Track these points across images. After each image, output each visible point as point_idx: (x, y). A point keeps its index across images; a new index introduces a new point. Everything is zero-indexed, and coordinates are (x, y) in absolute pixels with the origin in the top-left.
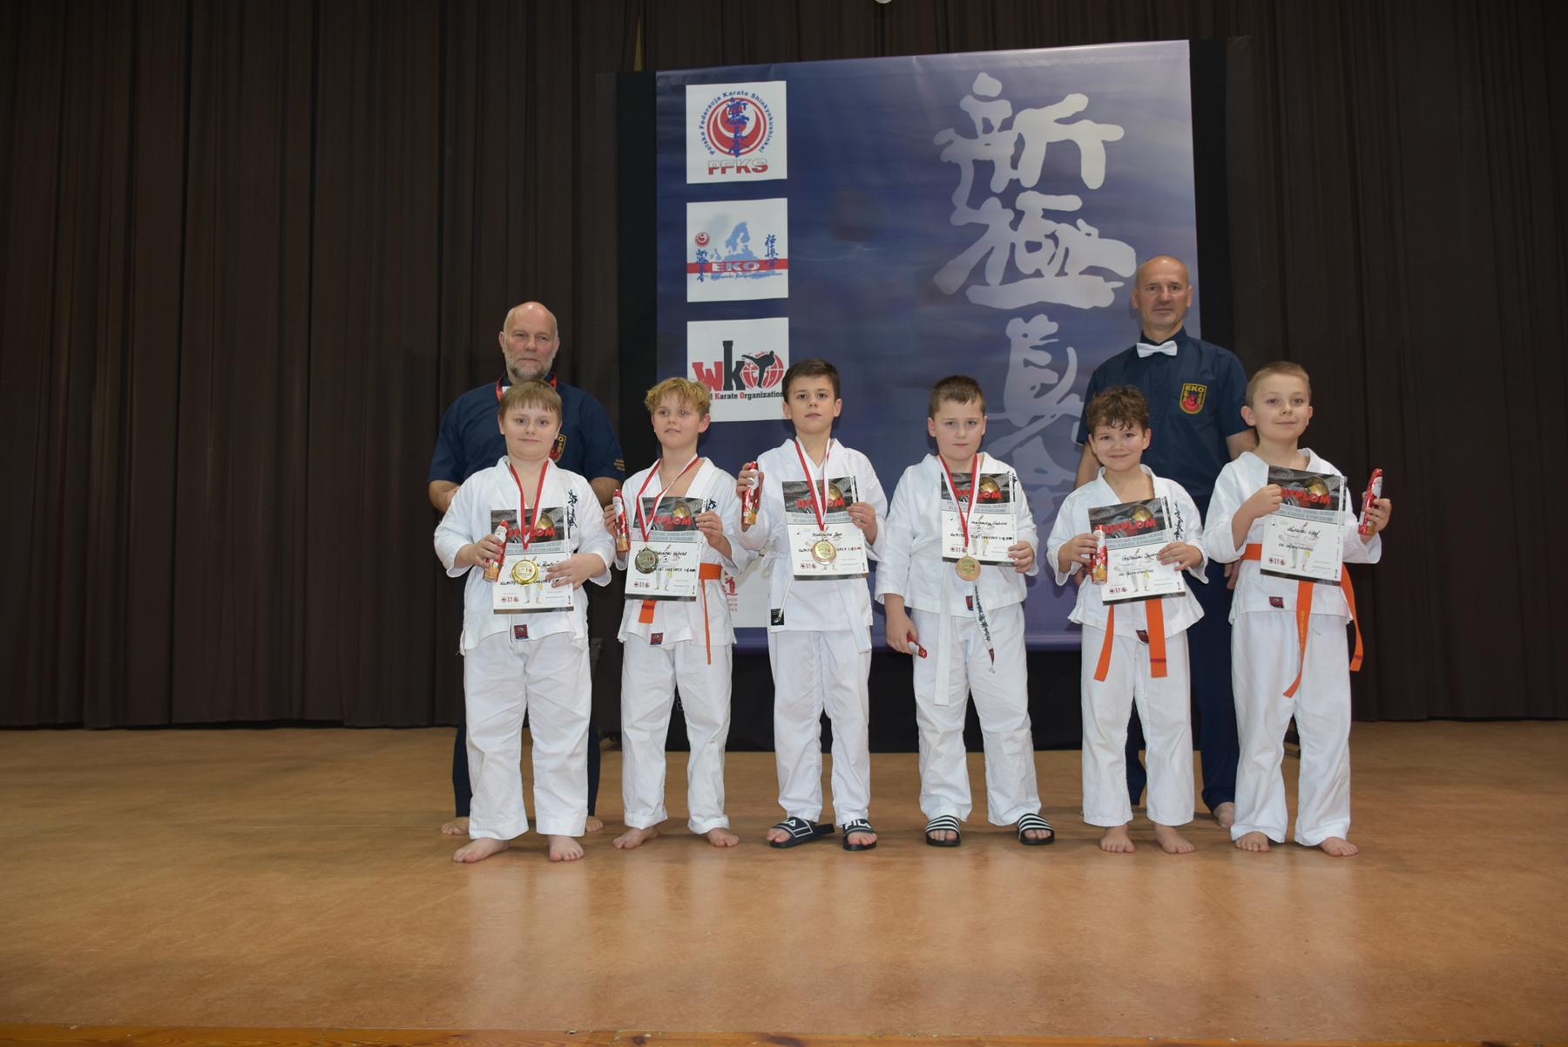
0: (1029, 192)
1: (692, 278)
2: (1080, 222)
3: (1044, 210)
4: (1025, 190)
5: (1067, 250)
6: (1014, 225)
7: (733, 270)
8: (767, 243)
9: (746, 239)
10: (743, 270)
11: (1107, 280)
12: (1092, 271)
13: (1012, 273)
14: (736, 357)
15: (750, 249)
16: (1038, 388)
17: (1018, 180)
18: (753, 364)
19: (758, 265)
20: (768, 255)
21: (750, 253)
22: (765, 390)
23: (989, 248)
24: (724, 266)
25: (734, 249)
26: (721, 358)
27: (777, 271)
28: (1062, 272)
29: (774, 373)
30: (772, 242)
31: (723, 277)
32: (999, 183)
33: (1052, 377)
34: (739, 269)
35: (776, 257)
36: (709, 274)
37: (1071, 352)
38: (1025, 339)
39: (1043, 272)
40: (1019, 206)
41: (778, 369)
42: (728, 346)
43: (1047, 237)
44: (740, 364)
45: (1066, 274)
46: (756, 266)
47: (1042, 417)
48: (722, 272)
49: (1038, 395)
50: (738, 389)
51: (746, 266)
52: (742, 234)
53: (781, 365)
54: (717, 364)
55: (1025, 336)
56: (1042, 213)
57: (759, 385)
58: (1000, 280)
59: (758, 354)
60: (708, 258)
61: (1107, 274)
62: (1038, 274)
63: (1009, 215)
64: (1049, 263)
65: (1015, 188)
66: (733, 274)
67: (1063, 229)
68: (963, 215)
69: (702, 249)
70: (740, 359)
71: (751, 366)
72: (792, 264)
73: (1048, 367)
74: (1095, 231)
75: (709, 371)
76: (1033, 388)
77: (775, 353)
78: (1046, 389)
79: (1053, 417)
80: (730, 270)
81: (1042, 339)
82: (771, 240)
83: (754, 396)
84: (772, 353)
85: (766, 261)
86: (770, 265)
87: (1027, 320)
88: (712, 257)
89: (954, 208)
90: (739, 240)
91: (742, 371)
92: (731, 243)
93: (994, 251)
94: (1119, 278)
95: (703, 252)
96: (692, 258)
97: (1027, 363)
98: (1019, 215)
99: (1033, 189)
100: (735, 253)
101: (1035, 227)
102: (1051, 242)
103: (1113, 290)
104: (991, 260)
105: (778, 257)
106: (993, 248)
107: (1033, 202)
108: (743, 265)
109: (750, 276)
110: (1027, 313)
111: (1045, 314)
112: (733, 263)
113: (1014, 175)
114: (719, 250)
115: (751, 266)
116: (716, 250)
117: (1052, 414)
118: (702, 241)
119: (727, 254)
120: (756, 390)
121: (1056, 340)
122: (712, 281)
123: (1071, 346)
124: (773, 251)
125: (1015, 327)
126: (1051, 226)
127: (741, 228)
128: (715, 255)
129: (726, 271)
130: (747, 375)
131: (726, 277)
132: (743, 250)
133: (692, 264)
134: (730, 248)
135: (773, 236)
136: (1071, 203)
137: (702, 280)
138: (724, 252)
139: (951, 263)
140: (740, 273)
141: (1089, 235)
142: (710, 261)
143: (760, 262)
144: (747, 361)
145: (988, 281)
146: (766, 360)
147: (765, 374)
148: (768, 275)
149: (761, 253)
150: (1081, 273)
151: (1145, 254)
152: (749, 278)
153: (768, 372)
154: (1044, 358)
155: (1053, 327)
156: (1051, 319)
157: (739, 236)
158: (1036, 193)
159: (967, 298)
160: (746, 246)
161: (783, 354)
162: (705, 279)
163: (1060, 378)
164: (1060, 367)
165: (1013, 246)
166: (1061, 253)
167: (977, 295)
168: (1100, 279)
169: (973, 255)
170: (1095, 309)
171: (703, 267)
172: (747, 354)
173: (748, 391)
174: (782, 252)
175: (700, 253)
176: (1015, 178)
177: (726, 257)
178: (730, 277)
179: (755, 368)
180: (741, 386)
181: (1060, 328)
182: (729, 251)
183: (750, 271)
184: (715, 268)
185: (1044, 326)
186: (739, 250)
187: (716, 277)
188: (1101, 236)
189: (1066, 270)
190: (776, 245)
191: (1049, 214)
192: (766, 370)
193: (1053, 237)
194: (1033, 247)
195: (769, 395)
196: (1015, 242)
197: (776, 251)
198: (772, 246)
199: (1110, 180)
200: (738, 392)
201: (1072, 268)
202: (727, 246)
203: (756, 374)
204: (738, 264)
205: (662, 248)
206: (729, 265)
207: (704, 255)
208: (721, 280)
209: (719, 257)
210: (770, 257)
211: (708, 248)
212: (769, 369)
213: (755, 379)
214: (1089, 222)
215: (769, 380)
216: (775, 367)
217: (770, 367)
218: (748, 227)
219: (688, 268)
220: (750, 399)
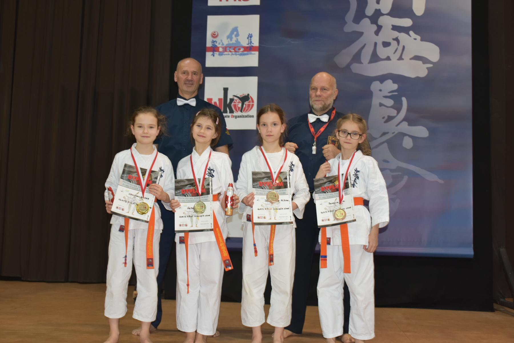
0: (385, 16)
1: (209, 55)
2: (411, 33)
3: (393, 26)
4: (383, 15)
5: (404, 47)
6: (377, 33)
7: (230, 51)
8: (248, 38)
9: (237, 35)
10: (235, 51)
11: (424, 63)
12: (416, 58)
13: (375, 58)
14: (230, 96)
15: (239, 40)
16: (386, 118)
17: (380, 10)
18: (238, 100)
19: (243, 49)
20: (247, 44)
21: (240, 43)
22: (244, 114)
23: (362, 45)
24: (225, 49)
25: (231, 40)
26: (222, 96)
27: (253, 52)
28: (401, 58)
29: (249, 105)
30: (251, 37)
31: (225, 55)
32: (370, 11)
33: (393, 112)
34: (233, 51)
35: (252, 45)
36: (217, 53)
37: (404, 100)
38: (380, 92)
39: (391, 58)
40: (380, 23)
41: (251, 103)
42: (226, 90)
43: (394, 39)
44: (232, 100)
45: (403, 59)
46: (242, 50)
47: (388, 133)
48: (224, 52)
49: (386, 122)
50: (230, 112)
51: (237, 49)
52: (235, 33)
53: (253, 101)
54: (220, 100)
55: (380, 90)
56: (391, 27)
57: (241, 111)
58: (368, 60)
59: (241, 95)
60: (217, 44)
61: (425, 60)
62: (388, 59)
63: (374, 27)
64: (394, 53)
65: (378, 13)
66: (230, 53)
67: (402, 36)
68: (350, 27)
69: (214, 40)
70: (232, 97)
71: (238, 101)
72: (261, 49)
73: (392, 107)
74: (418, 38)
75: (215, 103)
76: (383, 118)
77: (250, 95)
78: (390, 118)
79: (393, 133)
80: (228, 51)
81: (389, 92)
82: (250, 36)
83: (238, 117)
84: (248, 95)
85: (247, 47)
86: (249, 49)
87: (382, 82)
88: (219, 44)
89: (346, 23)
90: (233, 36)
91: (233, 104)
92: (230, 37)
93: (366, 46)
94: (430, 62)
95: (215, 41)
96: (209, 44)
97: (381, 105)
98: (380, 28)
99: (387, 14)
100: (231, 42)
101: (387, 34)
102: (395, 42)
103: (427, 68)
104: (364, 51)
105: (253, 45)
106: (365, 45)
107: (387, 21)
108: (235, 49)
109: (239, 54)
110: (382, 79)
111: (390, 79)
112: (230, 47)
113: (378, 7)
114: (223, 41)
115: (240, 49)
116: (221, 41)
117: (393, 131)
118: (214, 35)
119: (227, 43)
120: (239, 113)
121: (396, 93)
122: (219, 56)
123: (404, 96)
124: (251, 42)
125: (375, 86)
126: (396, 34)
127: (235, 30)
128: (221, 43)
129: (226, 51)
130: (235, 106)
131: (226, 54)
132: (235, 41)
133: (209, 48)
134: (229, 40)
135: (252, 34)
136: (407, 22)
137: (214, 56)
138: (226, 42)
139: (344, 51)
140: (234, 53)
141: (415, 39)
142: (218, 46)
143: (244, 47)
144: (235, 98)
145: (362, 61)
146: (245, 99)
147: (244, 106)
148: (247, 54)
149: (244, 43)
150: (411, 59)
151: (443, 51)
152: (238, 56)
153: (246, 105)
154: (390, 102)
155: (395, 87)
156: (394, 82)
157: (233, 33)
158: (389, 17)
159: (350, 69)
160: (237, 39)
161: (254, 95)
162: (215, 55)
163: (398, 112)
164: (398, 108)
165: (376, 44)
166: (400, 48)
167: (356, 68)
168: (421, 62)
169: (354, 48)
170: (418, 78)
171: (214, 49)
172: (235, 95)
173: (235, 114)
174: (256, 42)
175: (213, 42)
176: (378, 8)
177: (227, 44)
178: (228, 54)
179: (240, 102)
180: (231, 111)
181: (399, 88)
182: (228, 41)
183: (239, 52)
184: (221, 50)
185: (391, 86)
186: (234, 41)
187: (221, 54)
188: (422, 40)
189: (403, 57)
190: (253, 39)
191: (395, 28)
192: (245, 103)
193: (397, 40)
194: (386, 44)
195: (246, 117)
196: (376, 41)
197: (253, 42)
198: (251, 39)
199: (427, 11)
200: (230, 115)
201: (407, 56)
202: (227, 39)
203: (240, 105)
204: (233, 48)
205: (194, 39)
206: (228, 49)
207: (215, 43)
208: (223, 56)
209: (223, 44)
210: (249, 45)
211: (218, 40)
212: (246, 103)
213: (239, 108)
214: (416, 33)
215: (246, 109)
216: (250, 102)
217: (247, 102)
218: (239, 29)
219: (207, 49)
220: (236, 118)
